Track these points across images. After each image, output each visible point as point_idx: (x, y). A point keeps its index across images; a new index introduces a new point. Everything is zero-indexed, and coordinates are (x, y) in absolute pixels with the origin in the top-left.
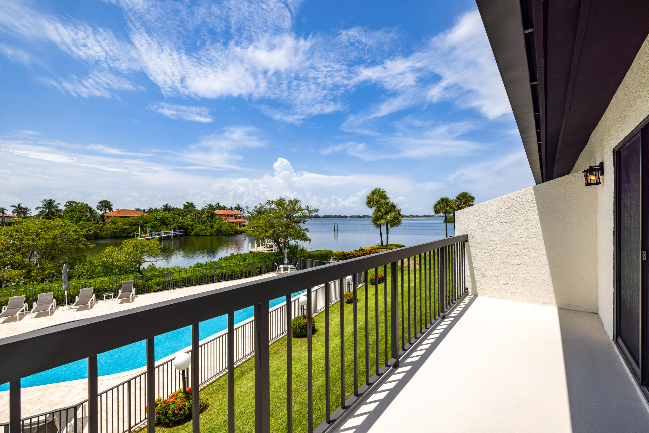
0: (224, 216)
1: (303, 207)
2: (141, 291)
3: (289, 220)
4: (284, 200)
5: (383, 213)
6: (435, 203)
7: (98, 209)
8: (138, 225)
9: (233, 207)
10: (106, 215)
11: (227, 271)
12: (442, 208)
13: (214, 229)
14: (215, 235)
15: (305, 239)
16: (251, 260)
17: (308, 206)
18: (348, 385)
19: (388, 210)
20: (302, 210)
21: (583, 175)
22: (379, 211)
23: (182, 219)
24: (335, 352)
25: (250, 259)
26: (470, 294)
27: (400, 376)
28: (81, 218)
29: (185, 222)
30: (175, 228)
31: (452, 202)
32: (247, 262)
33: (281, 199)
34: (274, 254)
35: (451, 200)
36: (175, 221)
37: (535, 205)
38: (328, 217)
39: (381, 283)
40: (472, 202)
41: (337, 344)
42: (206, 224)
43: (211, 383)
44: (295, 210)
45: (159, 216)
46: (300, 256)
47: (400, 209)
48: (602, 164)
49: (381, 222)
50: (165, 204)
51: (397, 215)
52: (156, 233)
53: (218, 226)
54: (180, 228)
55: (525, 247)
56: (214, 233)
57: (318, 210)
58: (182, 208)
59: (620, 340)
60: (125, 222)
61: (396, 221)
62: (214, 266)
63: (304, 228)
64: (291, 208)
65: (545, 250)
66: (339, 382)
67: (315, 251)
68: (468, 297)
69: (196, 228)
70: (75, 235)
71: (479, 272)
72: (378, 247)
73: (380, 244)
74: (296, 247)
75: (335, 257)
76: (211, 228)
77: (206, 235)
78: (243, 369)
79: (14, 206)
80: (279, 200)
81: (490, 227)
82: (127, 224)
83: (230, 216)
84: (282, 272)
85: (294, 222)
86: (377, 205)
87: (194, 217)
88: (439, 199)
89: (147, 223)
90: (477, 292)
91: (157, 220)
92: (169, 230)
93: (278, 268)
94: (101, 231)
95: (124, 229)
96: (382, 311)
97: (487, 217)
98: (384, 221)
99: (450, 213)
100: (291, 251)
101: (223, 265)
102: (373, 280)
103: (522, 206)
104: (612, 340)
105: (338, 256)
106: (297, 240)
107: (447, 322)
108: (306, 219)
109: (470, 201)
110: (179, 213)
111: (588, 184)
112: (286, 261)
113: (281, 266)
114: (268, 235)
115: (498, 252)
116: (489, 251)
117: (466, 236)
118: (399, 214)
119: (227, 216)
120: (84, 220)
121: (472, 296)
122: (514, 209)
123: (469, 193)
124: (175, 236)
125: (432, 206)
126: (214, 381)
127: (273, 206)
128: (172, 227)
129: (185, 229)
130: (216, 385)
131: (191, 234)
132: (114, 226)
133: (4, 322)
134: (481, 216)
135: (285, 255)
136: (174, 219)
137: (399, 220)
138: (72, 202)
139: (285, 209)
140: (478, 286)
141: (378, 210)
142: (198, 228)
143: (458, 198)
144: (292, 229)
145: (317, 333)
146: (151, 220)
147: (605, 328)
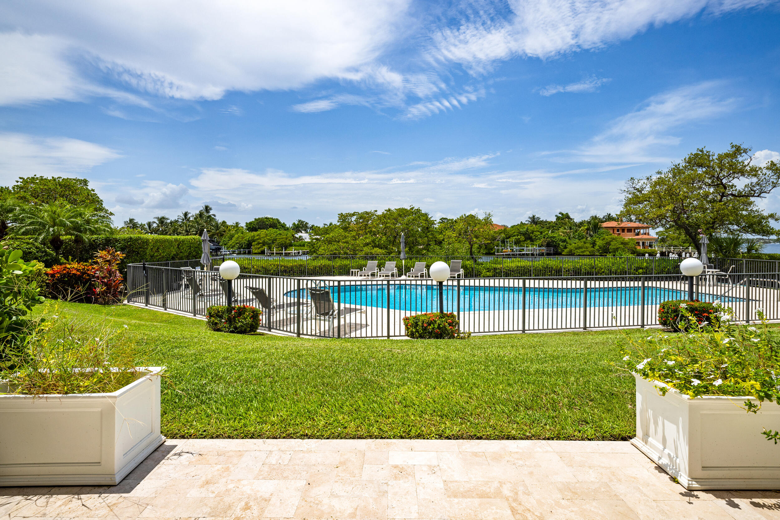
0: (615, 229)
8: (500, 240)
11: (585, 266)
13: (597, 247)
23: (552, 232)
29: (555, 237)
30: (542, 245)
36: (542, 236)
42: (584, 239)
45: (523, 230)
50: (531, 216)
52: (518, 248)
53: (604, 242)
54: (548, 245)
58: (554, 220)
69: (571, 245)
74: (736, 241)
76: (592, 245)
77: (584, 255)
83: (626, 231)
87: (569, 231)
89: (509, 237)
91: (521, 234)
92: (535, 246)
100: (720, 247)
110: (549, 226)
119: (621, 230)
128: (539, 242)
129: (556, 246)
131: (563, 253)
136: (541, 233)
138: (444, 219)
142: (573, 245)
146: (514, 234)
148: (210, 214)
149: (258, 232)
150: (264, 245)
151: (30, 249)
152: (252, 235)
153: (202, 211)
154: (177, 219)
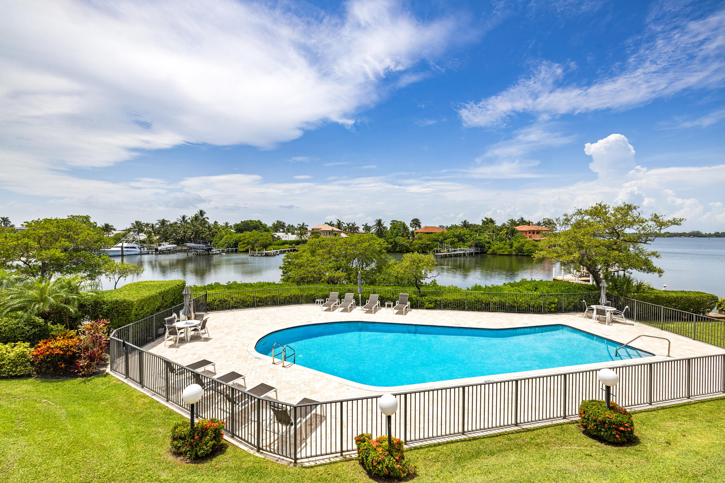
0: (528, 233)
1: (646, 216)
2: (415, 305)
3: (615, 238)
4: (604, 207)
7: (411, 226)
8: (438, 241)
9: (541, 222)
10: (416, 231)
11: (509, 301)
13: (514, 248)
14: (515, 255)
15: (650, 268)
16: (545, 291)
17: (656, 215)
20: (643, 222)
23: (479, 235)
25: (543, 289)
28: (398, 233)
29: (481, 239)
30: (472, 246)
32: (538, 293)
33: (600, 205)
34: (585, 287)
36: (472, 238)
42: (504, 242)
43: (435, 445)
44: (627, 223)
45: (456, 232)
46: (634, 295)
50: (463, 221)
52: (453, 249)
53: (519, 244)
54: (476, 246)
56: (514, 253)
57: (681, 220)
58: (481, 224)
60: (429, 238)
62: (494, 292)
63: (648, 251)
64: (618, 219)
69: (494, 246)
70: (379, 247)
74: (628, 281)
76: (510, 247)
77: (504, 255)
78: (481, 447)
79: (363, 225)
80: (596, 208)
82: (430, 240)
83: (536, 233)
85: (625, 241)
87: (492, 234)
89: (446, 239)
91: (455, 236)
92: (466, 246)
93: (587, 309)
94: (411, 246)
95: (428, 245)
100: (616, 284)
101: (506, 292)
108: (651, 238)
110: (477, 230)
112: (603, 299)
113: (594, 307)
114: (572, 258)
119: (532, 233)
120: (400, 236)
124: (471, 254)
126: (439, 444)
127: (587, 217)
128: (469, 243)
129: (482, 247)
130: (438, 451)
131: (488, 253)
132: (420, 242)
133: (325, 311)
135: (603, 291)
136: (471, 236)
138: (395, 221)
139: (607, 220)
142: (496, 246)
146: (450, 236)
148: (204, 217)
149: (244, 234)
150: (249, 245)
151: (18, 324)
152: (239, 236)
153: (197, 214)
154: (176, 221)
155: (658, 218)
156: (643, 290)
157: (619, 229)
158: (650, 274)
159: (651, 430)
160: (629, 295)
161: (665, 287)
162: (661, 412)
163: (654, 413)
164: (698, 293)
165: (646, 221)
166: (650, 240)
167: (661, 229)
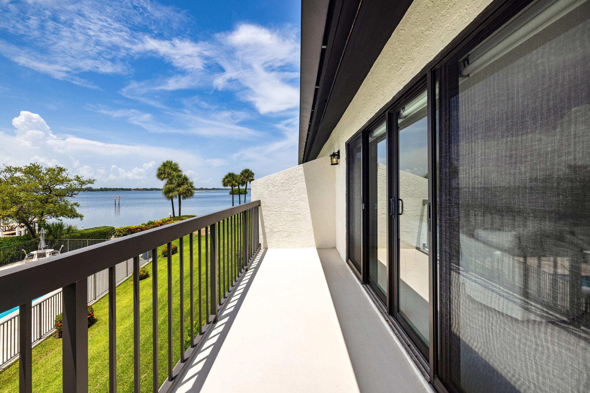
1: (72, 177)
3: (47, 193)
4: (38, 167)
5: (176, 185)
6: (224, 177)
12: (229, 182)
15: (74, 215)
17: (78, 176)
18: (144, 366)
19: (180, 182)
20: (69, 181)
21: (330, 158)
22: (172, 183)
24: (124, 337)
26: (262, 248)
27: (220, 329)
31: (237, 177)
33: (33, 165)
34: (19, 238)
35: (237, 175)
37: (304, 177)
38: (106, 190)
39: (174, 254)
40: (253, 177)
41: (127, 328)
44: (57, 181)
46: (66, 237)
47: (193, 182)
48: (339, 152)
49: (173, 194)
51: (190, 188)
55: (298, 207)
57: (94, 181)
59: (350, 261)
61: (188, 193)
63: (72, 203)
64: (51, 178)
65: (309, 209)
66: (131, 368)
67: (90, 229)
68: (261, 251)
71: (268, 230)
72: (170, 219)
73: (172, 216)
74: (60, 226)
75: (117, 233)
80: (29, 167)
81: (276, 193)
84: (35, 259)
85: (56, 195)
86: (169, 177)
88: (227, 173)
90: (267, 246)
93: (27, 256)
96: (178, 280)
97: (274, 186)
98: (176, 193)
99: (235, 186)
100: (50, 231)
102: (166, 252)
103: (296, 178)
104: (345, 262)
105: (121, 232)
106: (61, 218)
107: (250, 273)
108: (76, 192)
109: (251, 176)
111: (332, 164)
112: (43, 244)
113: (35, 252)
114: (9, 213)
115: (281, 213)
116: (275, 213)
117: (259, 202)
118: (192, 187)
121: (264, 249)
122: (292, 179)
123: (250, 169)
125: (221, 180)
127: (18, 174)
134: (270, 185)
135: (41, 237)
137: (191, 192)
139: (41, 179)
140: (267, 241)
141: (170, 182)
143: (242, 174)
144: (52, 204)
145: (97, 323)
147: (341, 256)
155: (79, 178)
156: (72, 231)
157: (52, 186)
158: (75, 219)
159: (101, 311)
160: (62, 237)
161: (83, 227)
162: (102, 300)
163: (98, 303)
164: (105, 227)
165: (72, 180)
166: (75, 194)
167: (82, 186)
